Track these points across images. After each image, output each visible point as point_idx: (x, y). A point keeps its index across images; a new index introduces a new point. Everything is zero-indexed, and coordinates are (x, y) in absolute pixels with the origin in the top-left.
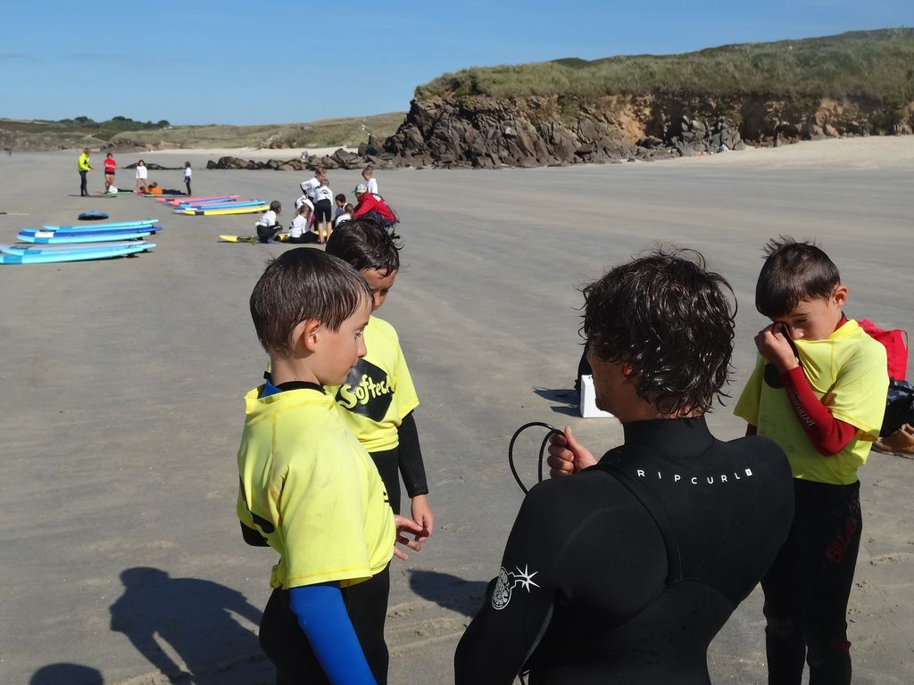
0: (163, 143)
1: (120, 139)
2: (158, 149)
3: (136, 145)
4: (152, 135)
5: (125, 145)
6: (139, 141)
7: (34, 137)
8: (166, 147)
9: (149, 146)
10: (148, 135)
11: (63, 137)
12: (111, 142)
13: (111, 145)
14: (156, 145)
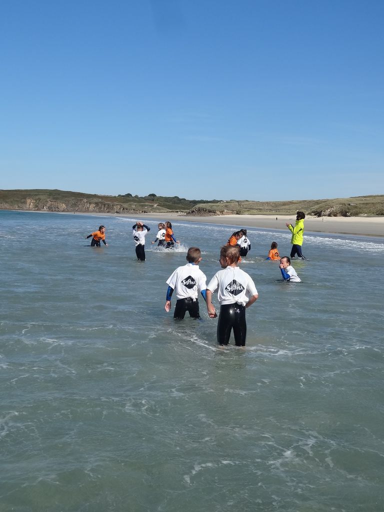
0: (226, 211)
1: (199, 208)
2: (223, 214)
3: (210, 212)
4: (218, 206)
5: (202, 212)
6: (211, 210)
7: (125, 205)
8: (228, 214)
9: (218, 212)
10: (216, 206)
11: (142, 206)
12: (193, 209)
13: (193, 212)
14: (222, 212)
